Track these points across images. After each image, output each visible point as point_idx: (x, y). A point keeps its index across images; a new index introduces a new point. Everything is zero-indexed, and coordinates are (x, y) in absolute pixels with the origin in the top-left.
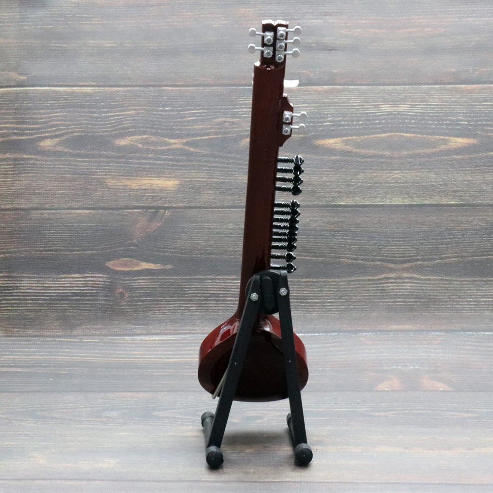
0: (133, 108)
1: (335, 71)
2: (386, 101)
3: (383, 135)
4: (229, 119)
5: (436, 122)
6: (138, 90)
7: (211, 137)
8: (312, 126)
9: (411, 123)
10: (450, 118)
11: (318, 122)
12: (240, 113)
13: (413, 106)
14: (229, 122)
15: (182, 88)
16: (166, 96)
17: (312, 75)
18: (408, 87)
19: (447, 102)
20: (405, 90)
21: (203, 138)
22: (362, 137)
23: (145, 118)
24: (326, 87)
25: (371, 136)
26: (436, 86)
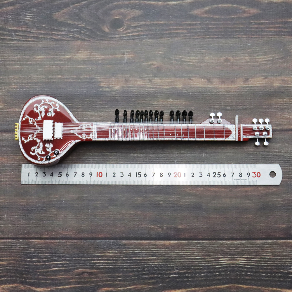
0: (5, 258)
1: (180, 227)
2: (225, 255)
3: (222, 286)
4: (87, 270)
5: (269, 275)
6: (10, 242)
7: (72, 286)
8: (160, 277)
9: (247, 275)
10: (281, 270)
11: (166, 274)
12: (97, 264)
13: (249, 259)
14: (87, 272)
15: (47, 241)
16: (33, 248)
17: (160, 230)
18: (244, 241)
19: (279, 256)
20: (242, 244)
21: (65, 287)
22: (204, 288)
23: (15, 268)
24: (172, 242)
25: (213, 287)
26: (269, 241)
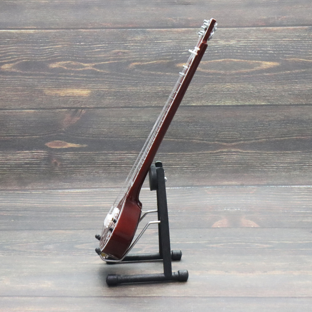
0: (60, 43)
1: (189, 18)
2: (222, 38)
3: (220, 60)
4: (121, 50)
5: (253, 52)
6: (63, 31)
7: (110, 62)
8: (175, 54)
9: (238, 52)
10: (262, 49)
11: (179, 52)
12: (129, 46)
13: (239, 41)
14: (122, 52)
15: (91, 30)
16: (82, 35)
17: (174, 21)
18: (236, 28)
19: (261, 39)
20: (234, 31)
21: (105, 63)
22: (206, 62)
23: (68, 50)
24: (184, 29)
25: (213, 61)
26: (254, 28)
